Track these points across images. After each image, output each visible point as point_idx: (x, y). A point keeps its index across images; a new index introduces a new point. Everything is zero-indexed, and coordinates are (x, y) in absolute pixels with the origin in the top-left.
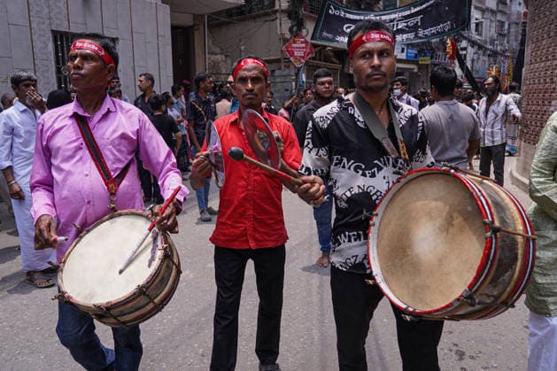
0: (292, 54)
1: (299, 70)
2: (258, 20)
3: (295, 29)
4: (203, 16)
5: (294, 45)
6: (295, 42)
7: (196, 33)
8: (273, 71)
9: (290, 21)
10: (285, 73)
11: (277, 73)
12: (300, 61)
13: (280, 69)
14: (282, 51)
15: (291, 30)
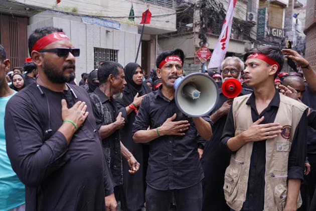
0: (200, 56)
1: (203, 64)
2: (183, 37)
3: (202, 43)
4: (155, 35)
5: (201, 52)
6: (202, 50)
7: (152, 44)
8: (190, 64)
9: (199, 39)
10: (196, 65)
11: (192, 65)
12: (204, 60)
13: (193, 63)
14: (195, 54)
15: (200, 44)
